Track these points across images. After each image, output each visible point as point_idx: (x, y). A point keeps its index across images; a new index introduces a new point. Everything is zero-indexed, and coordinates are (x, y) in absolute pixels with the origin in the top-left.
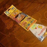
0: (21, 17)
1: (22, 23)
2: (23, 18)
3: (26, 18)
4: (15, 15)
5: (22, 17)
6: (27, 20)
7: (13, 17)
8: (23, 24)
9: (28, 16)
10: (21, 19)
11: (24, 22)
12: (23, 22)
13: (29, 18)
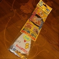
0: (37, 21)
2: (36, 24)
3: (37, 28)
4: (39, 14)
5: (38, 23)
6: (35, 29)
7: (36, 11)
8: (29, 24)
9: (40, 29)
10: (35, 22)
11: (31, 26)
12: (31, 24)
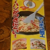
0: (29, 24)
1: (18, 40)
2: (29, 31)
5: (32, 26)
6: (34, 42)
10: (25, 29)
11: (23, 42)
12: (21, 40)
13: (41, 45)
